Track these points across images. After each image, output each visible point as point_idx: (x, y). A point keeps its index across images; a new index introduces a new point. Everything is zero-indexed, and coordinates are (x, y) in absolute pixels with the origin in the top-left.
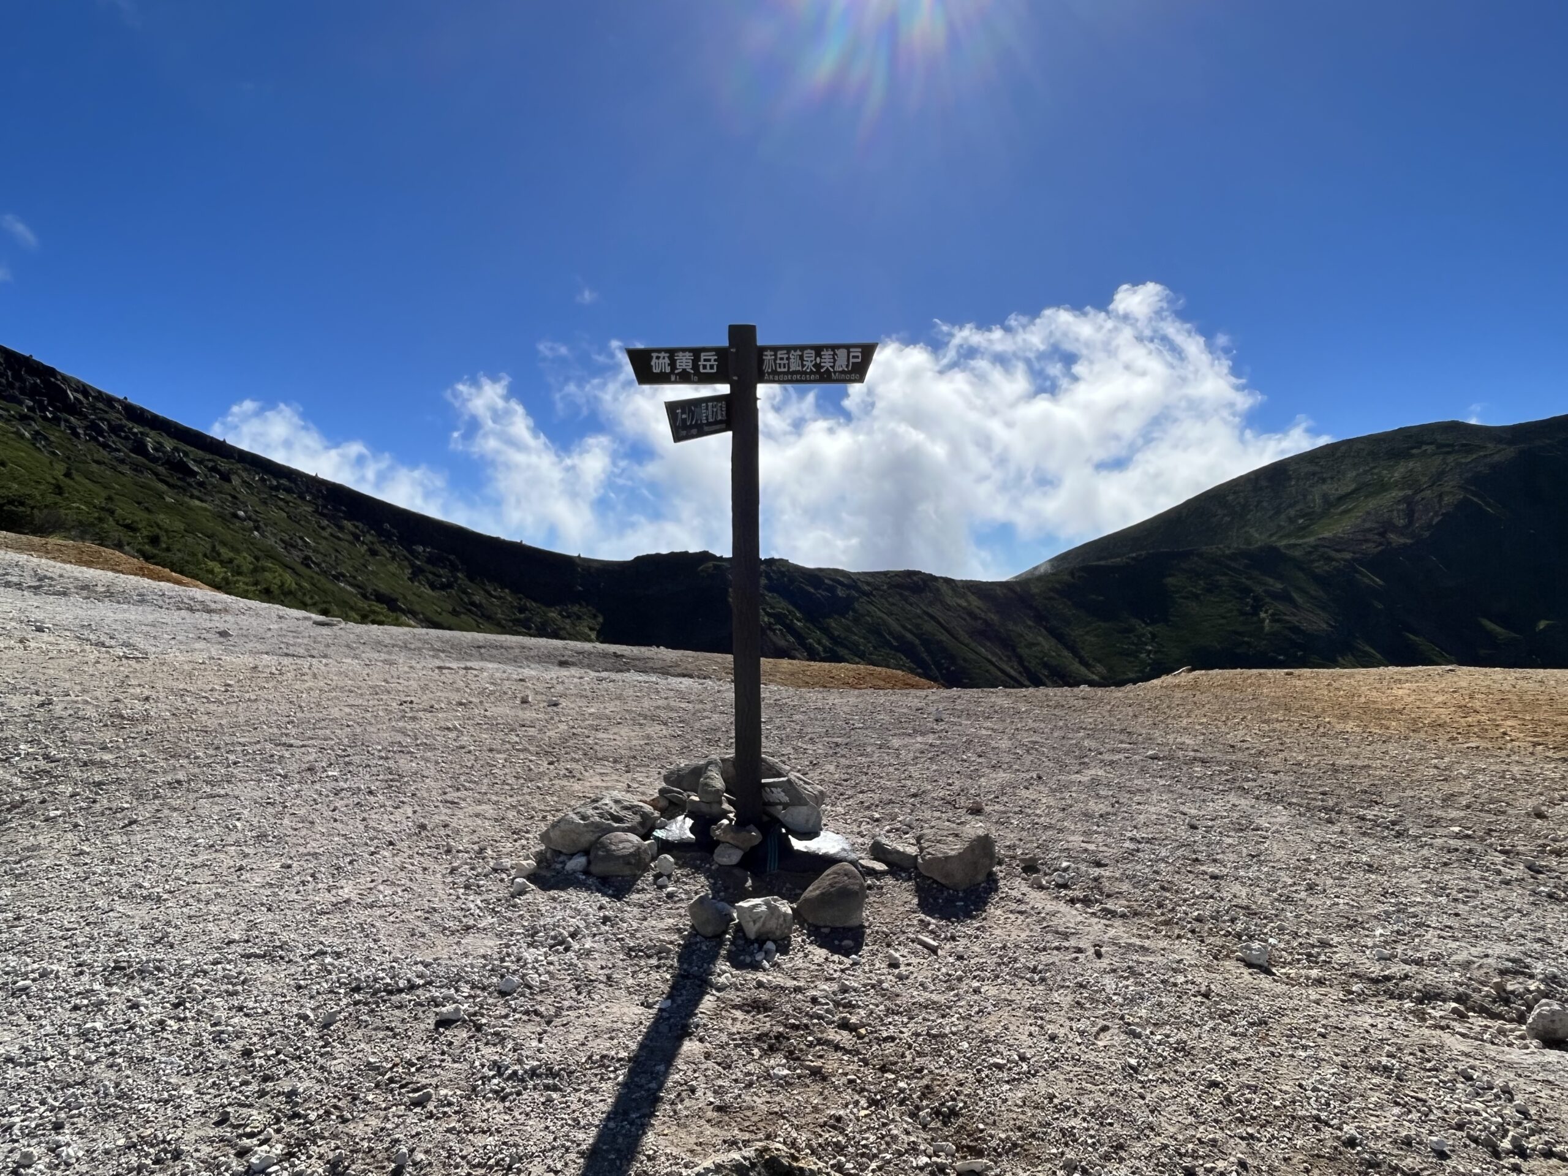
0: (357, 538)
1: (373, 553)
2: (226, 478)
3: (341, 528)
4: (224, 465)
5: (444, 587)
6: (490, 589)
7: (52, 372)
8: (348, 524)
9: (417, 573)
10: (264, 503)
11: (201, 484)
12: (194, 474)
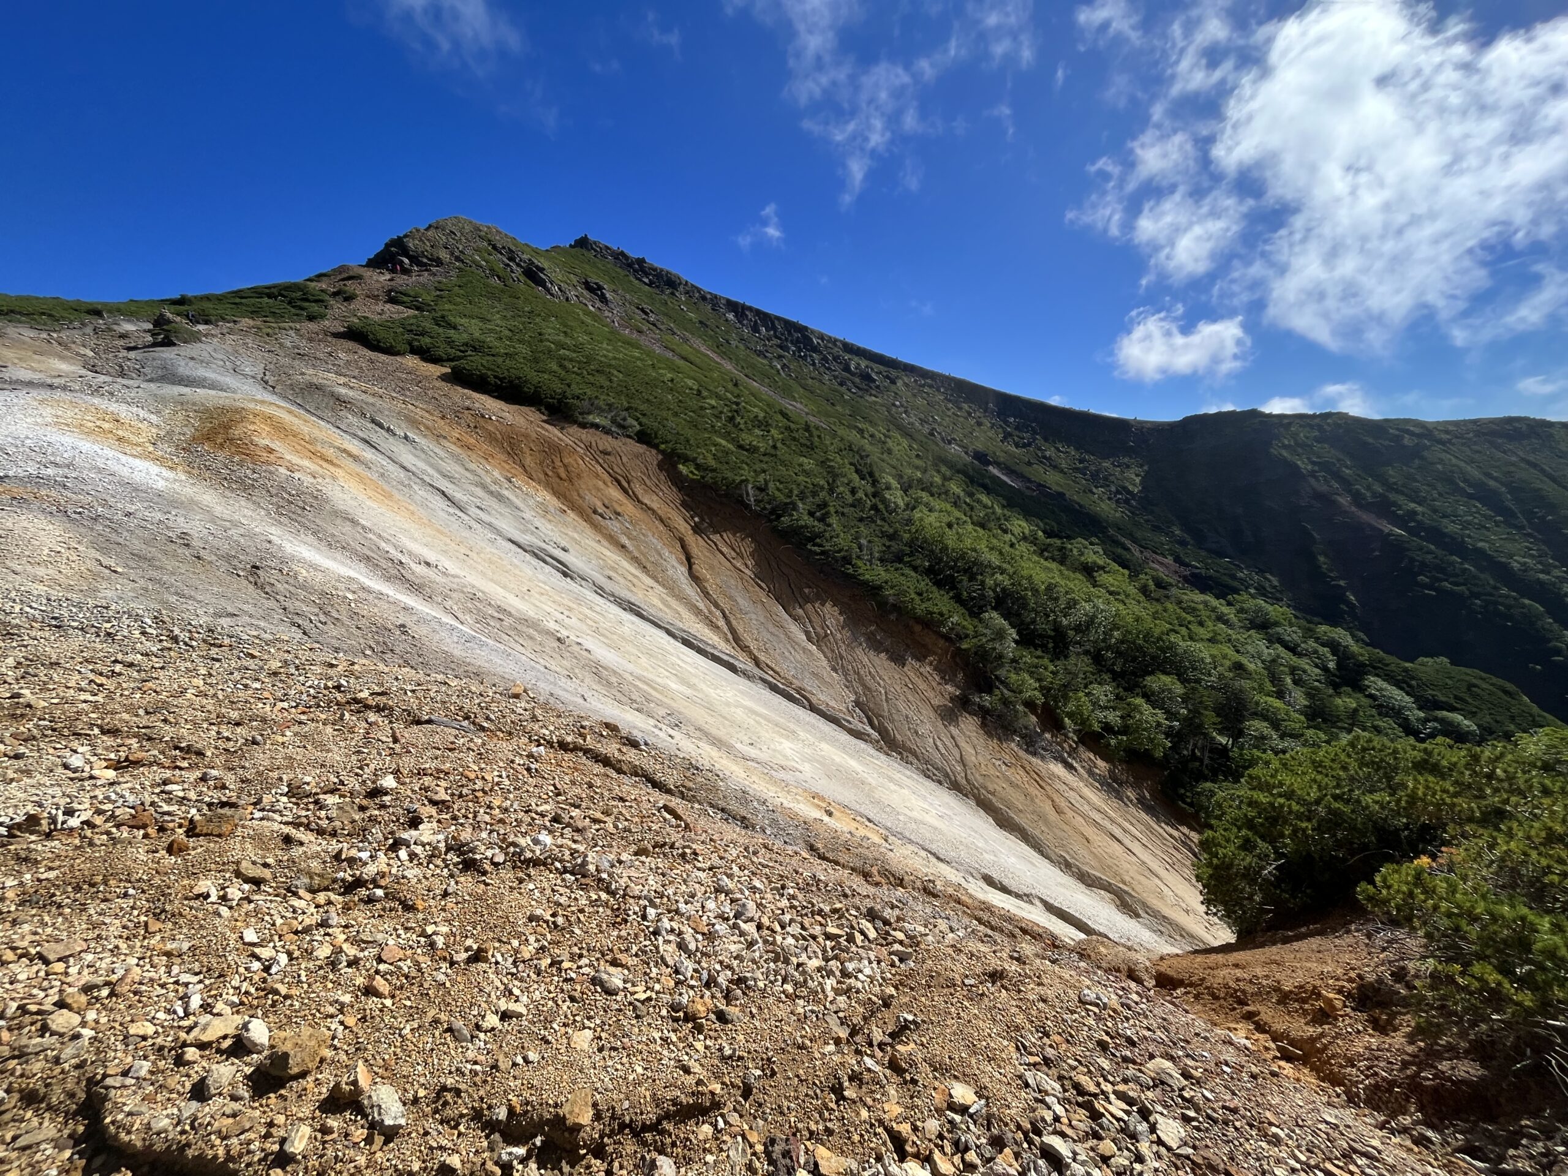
0: (969, 414)
1: (979, 424)
2: (893, 382)
3: (960, 409)
4: (894, 373)
5: (1024, 446)
6: (1060, 446)
7: (806, 328)
8: (965, 406)
9: (1007, 436)
10: (915, 396)
11: (878, 387)
12: (874, 381)
